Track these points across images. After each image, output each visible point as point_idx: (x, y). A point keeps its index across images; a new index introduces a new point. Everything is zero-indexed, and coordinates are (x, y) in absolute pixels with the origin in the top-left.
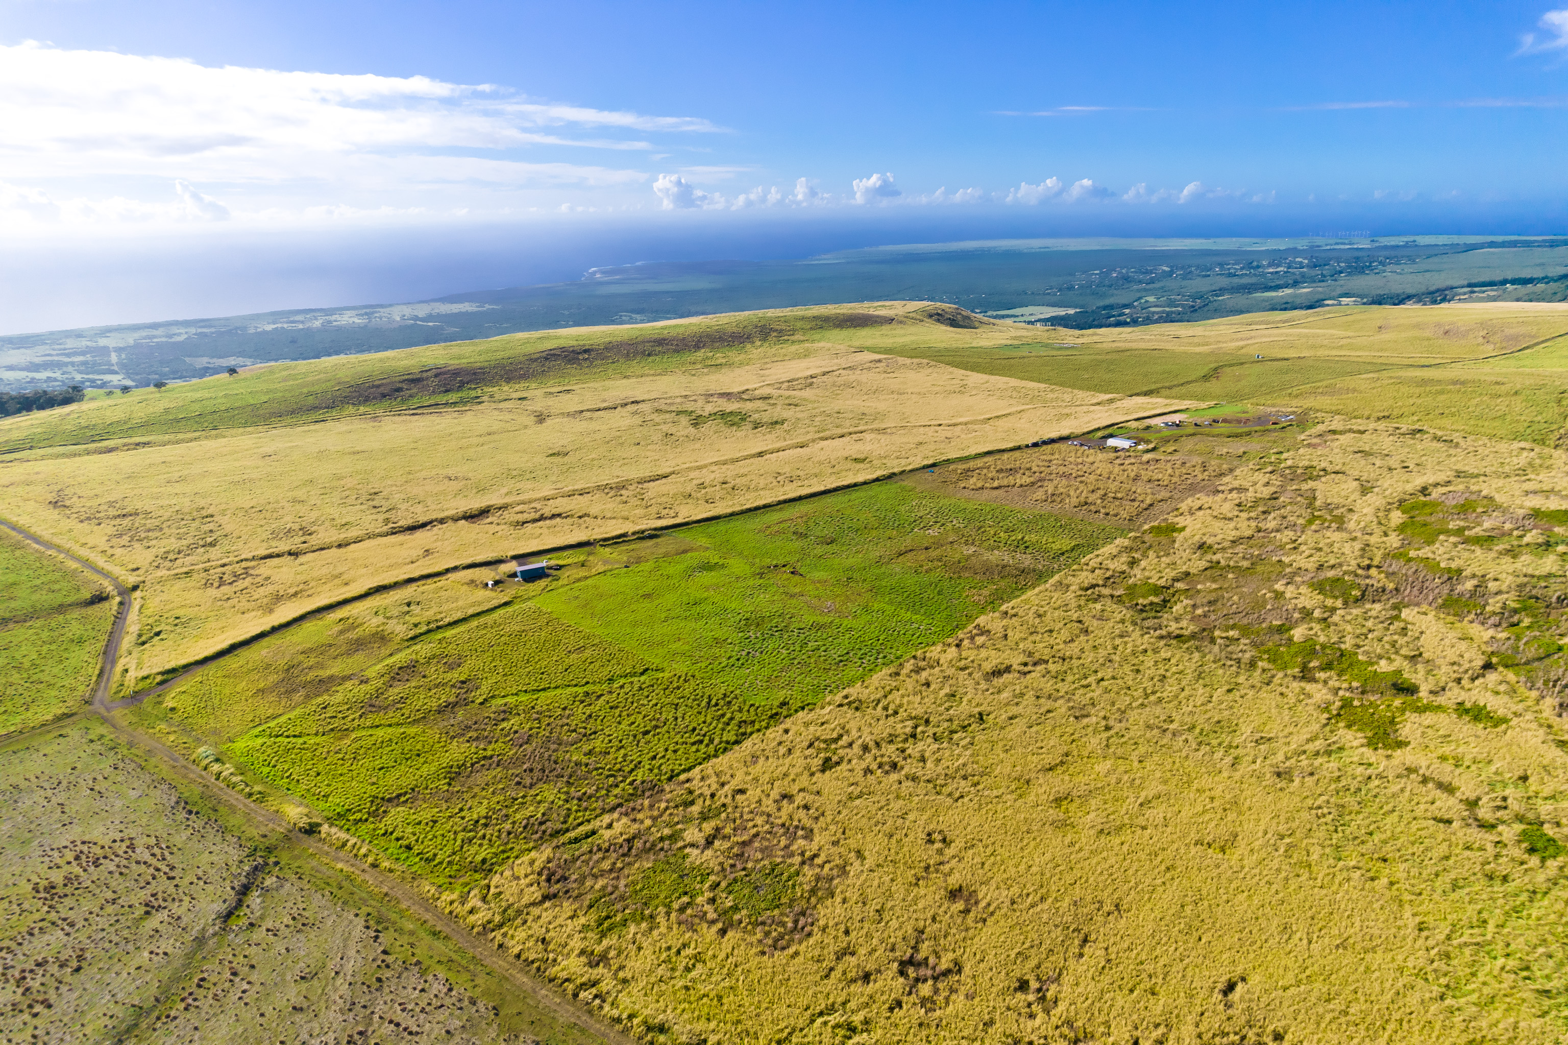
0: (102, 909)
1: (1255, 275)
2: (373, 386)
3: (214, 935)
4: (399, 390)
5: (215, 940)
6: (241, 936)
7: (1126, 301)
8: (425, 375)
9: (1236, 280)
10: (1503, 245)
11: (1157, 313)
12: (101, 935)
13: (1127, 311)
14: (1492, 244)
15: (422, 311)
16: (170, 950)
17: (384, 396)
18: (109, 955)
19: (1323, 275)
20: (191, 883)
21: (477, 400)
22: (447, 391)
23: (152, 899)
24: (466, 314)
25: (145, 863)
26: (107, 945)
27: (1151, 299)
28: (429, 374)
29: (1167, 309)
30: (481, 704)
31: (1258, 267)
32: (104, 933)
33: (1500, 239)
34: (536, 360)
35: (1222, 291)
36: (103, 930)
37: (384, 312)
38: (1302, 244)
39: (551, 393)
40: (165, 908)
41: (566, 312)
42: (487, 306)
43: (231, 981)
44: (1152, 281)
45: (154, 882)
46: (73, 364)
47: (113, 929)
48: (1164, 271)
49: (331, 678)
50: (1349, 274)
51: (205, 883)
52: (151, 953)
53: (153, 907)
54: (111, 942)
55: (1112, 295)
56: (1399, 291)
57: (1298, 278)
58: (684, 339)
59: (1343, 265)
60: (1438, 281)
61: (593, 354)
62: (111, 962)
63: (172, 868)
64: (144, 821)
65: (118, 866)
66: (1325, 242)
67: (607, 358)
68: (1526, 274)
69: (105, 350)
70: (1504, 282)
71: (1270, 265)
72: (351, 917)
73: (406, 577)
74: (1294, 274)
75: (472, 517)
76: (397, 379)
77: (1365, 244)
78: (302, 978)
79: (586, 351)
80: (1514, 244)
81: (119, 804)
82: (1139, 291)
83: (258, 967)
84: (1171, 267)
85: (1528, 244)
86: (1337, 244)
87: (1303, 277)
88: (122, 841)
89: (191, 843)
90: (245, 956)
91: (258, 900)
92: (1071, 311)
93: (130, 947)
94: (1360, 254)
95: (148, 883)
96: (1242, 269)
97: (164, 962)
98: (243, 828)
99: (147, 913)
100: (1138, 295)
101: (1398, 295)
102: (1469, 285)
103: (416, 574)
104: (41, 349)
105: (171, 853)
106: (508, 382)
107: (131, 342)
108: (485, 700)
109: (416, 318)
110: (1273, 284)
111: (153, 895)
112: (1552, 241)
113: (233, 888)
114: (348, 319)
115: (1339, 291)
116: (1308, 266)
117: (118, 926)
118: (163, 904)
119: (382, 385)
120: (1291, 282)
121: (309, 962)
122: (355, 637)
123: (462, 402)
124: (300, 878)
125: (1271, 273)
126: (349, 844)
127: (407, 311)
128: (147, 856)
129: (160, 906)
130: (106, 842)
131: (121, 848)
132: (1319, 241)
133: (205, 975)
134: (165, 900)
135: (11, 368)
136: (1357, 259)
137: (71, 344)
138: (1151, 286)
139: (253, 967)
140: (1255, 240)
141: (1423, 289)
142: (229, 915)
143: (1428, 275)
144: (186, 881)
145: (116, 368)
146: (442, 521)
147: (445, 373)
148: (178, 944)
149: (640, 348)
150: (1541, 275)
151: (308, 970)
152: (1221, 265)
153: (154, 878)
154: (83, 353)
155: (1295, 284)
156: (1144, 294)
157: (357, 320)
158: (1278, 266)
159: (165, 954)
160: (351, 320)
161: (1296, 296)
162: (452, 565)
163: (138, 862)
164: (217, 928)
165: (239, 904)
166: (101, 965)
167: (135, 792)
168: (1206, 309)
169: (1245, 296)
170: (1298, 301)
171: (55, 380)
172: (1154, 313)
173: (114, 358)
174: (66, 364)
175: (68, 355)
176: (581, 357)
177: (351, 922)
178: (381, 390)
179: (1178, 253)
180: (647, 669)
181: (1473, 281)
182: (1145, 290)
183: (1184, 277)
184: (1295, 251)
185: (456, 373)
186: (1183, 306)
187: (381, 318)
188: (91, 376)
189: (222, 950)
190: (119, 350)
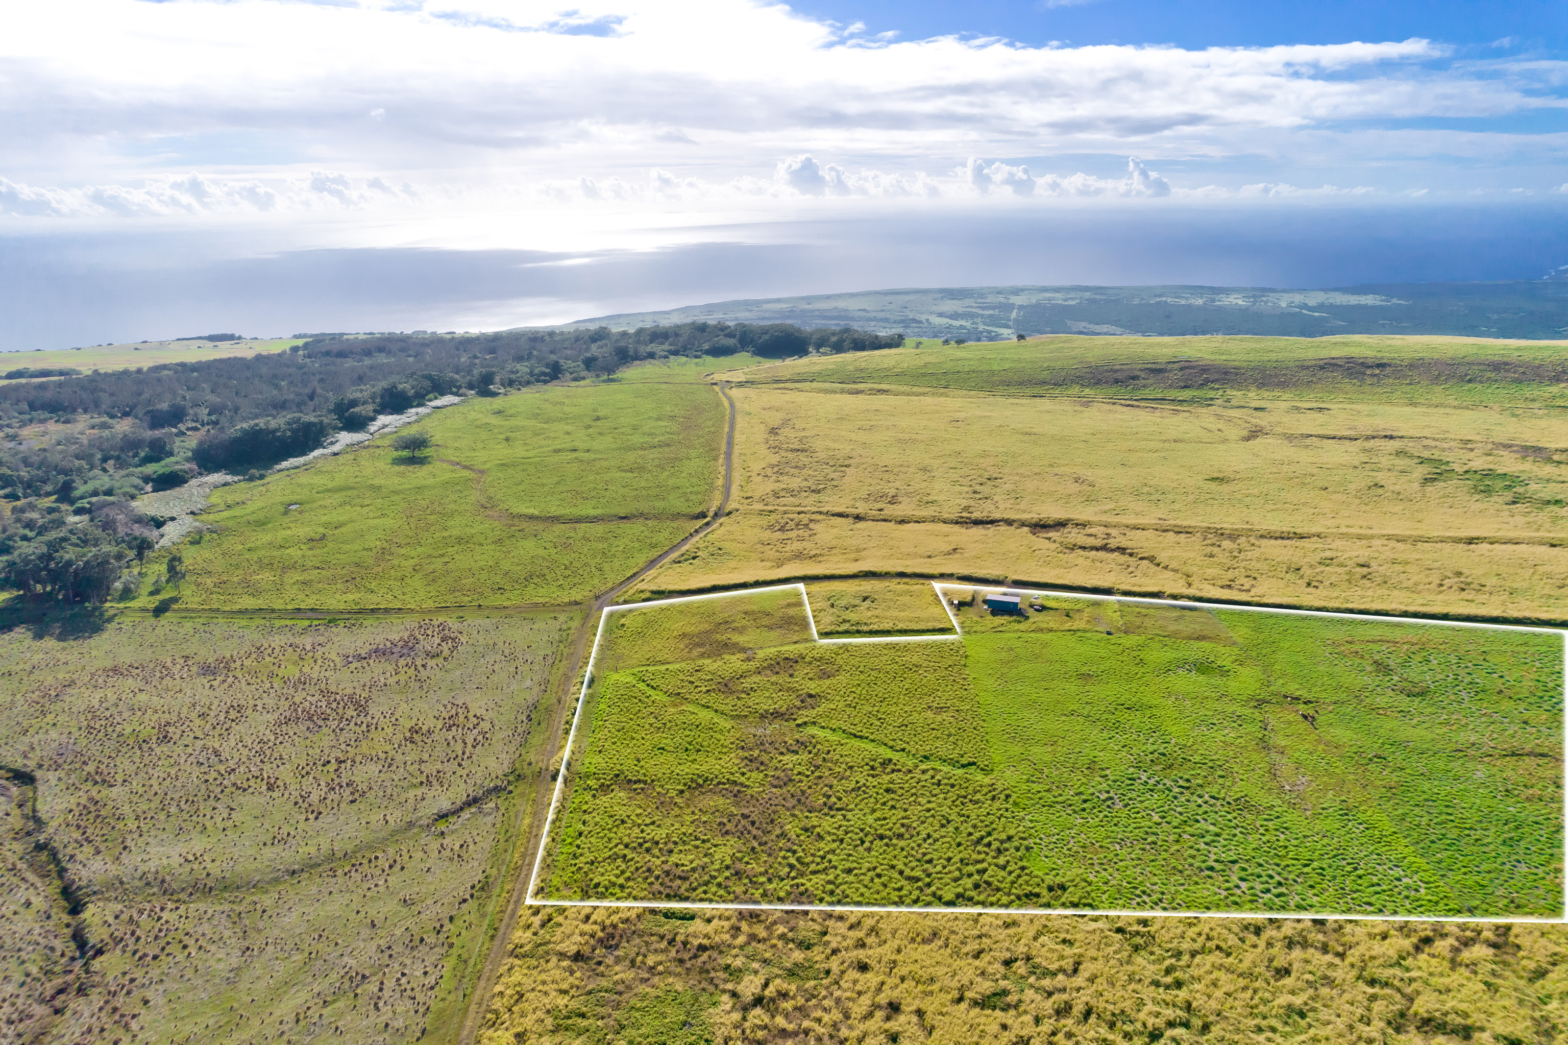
2: (1112, 370)
3: (420, 826)
4: (1135, 378)
8: (1170, 366)
15: (1315, 298)
17: (1117, 381)
21: (1208, 402)
22: (1185, 387)
23: (435, 774)
25: (465, 743)
28: (1176, 366)
30: (798, 725)
34: (1308, 368)
36: (393, 780)
37: (1272, 297)
39: (1298, 408)
40: (431, 786)
41: (1495, 317)
42: (1395, 301)
46: (982, 316)
49: (735, 645)
51: (465, 781)
58: (1540, 366)
61: (1388, 370)
63: (469, 757)
67: (1405, 377)
69: (1011, 307)
72: (481, 871)
73: (900, 569)
75: (1040, 526)
76: (1139, 366)
79: (1379, 366)
81: (512, 687)
89: (500, 743)
91: (467, 816)
98: (531, 750)
103: (909, 570)
104: (969, 302)
105: (483, 745)
106: (1259, 388)
107: (1034, 301)
108: (805, 723)
109: (1305, 306)
111: (438, 772)
113: (468, 796)
114: (1237, 301)
119: (1121, 370)
123: (1191, 401)
124: (503, 815)
127: (1298, 298)
128: (471, 739)
129: (431, 783)
130: (473, 714)
135: (941, 315)
137: (990, 299)
142: (444, 816)
145: (1011, 323)
146: (1009, 522)
147: (1193, 368)
149: (1463, 370)
154: (993, 308)
157: (1240, 302)
160: (1235, 301)
162: (949, 572)
164: (427, 822)
165: (458, 811)
167: (530, 682)
171: (965, 328)
173: (1014, 315)
174: (977, 315)
175: (983, 308)
176: (1369, 372)
177: (476, 875)
178: (1118, 375)
180: (974, 764)
185: (1205, 369)
187: (1266, 303)
188: (990, 328)
190: (1021, 307)
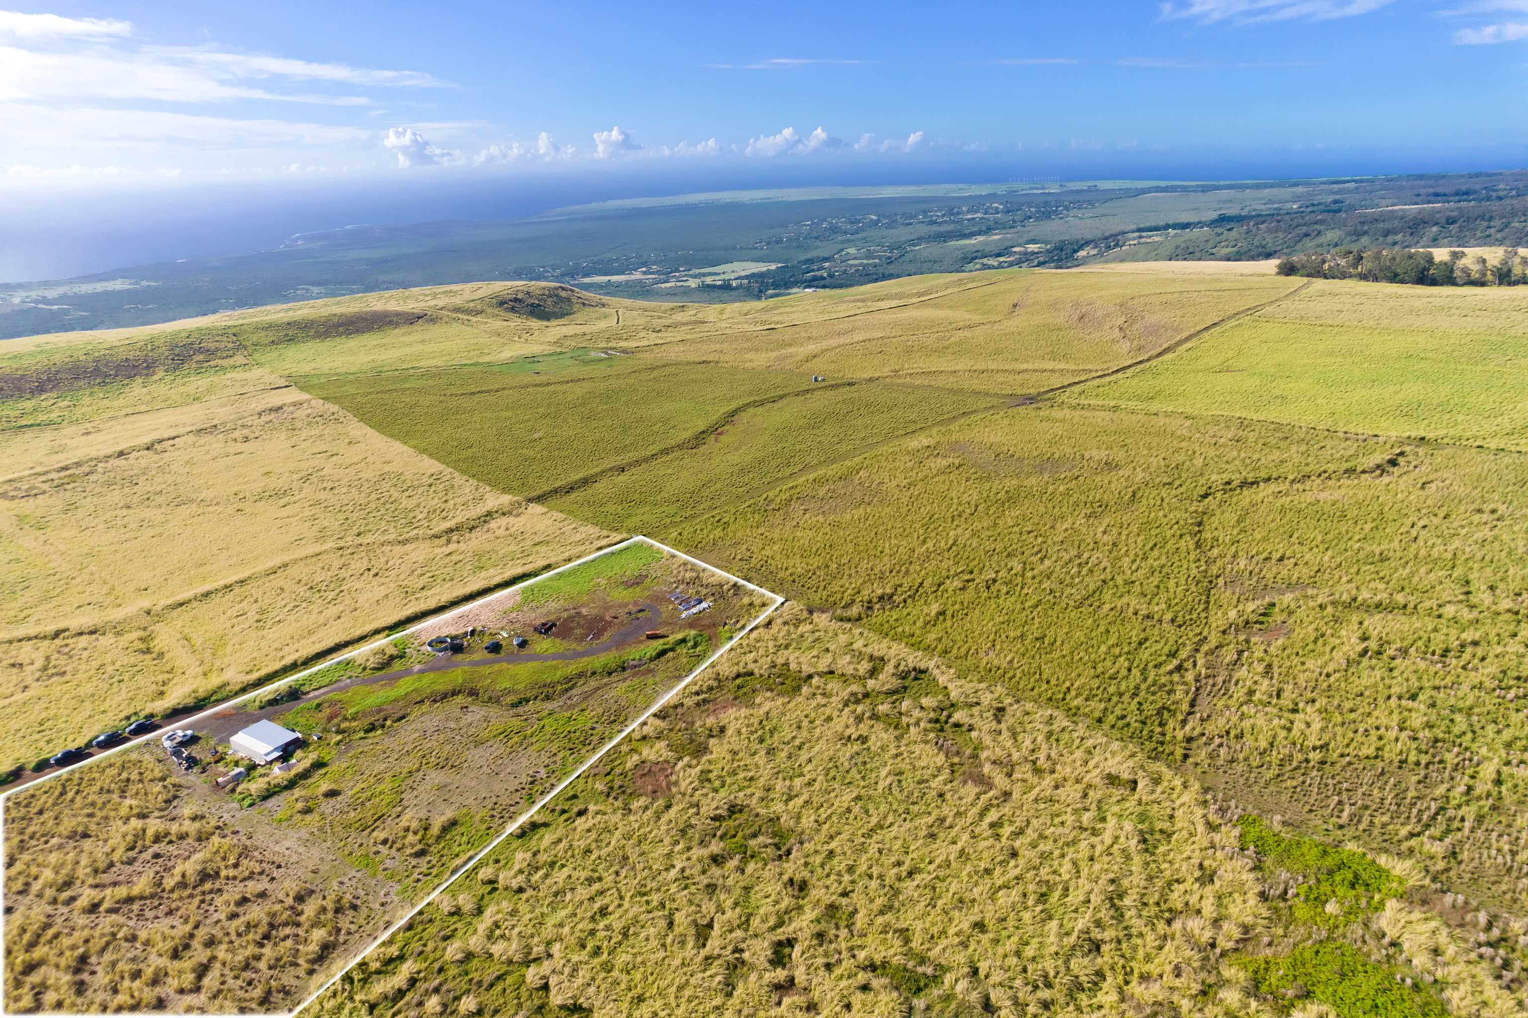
1: (954, 222)
7: (826, 255)
9: (935, 228)
10: (1166, 189)
11: (855, 266)
13: (827, 265)
14: (1157, 189)
19: (1014, 221)
24: (114, 293)
27: (852, 251)
29: (865, 261)
31: (958, 213)
33: (1163, 184)
35: (920, 240)
37: (4, 293)
38: (1001, 189)
41: (234, 288)
42: (144, 283)
44: (857, 232)
48: (871, 220)
50: (1037, 219)
55: (816, 248)
56: (1079, 237)
57: (991, 223)
59: (1033, 210)
60: (1112, 226)
66: (1021, 187)
68: (1185, 218)
70: (1167, 227)
71: (969, 212)
74: (988, 220)
77: (1054, 189)
80: (1174, 189)
82: (842, 242)
84: (879, 216)
85: (1185, 189)
86: (1031, 189)
87: (996, 223)
92: (773, 267)
94: (1050, 198)
96: (943, 216)
100: (840, 247)
101: (1077, 241)
102: (1139, 230)
109: (45, 301)
110: (967, 231)
112: (1202, 186)
115: (1026, 237)
116: (1002, 211)
120: (984, 228)
125: (968, 220)
132: (1017, 186)
136: (1046, 204)
138: (856, 236)
140: (960, 186)
141: (1100, 235)
143: (1104, 219)
150: (1197, 220)
152: (925, 212)
155: (988, 231)
156: (846, 245)
158: (977, 212)
161: (986, 243)
168: (901, 260)
169: (941, 245)
170: (988, 249)
172: (852, 265)
179: (889, 201)
181: (1142, 226)
182: (848, 241)
183: (889, 227)
184: (993, 197)
186: (880, 257)
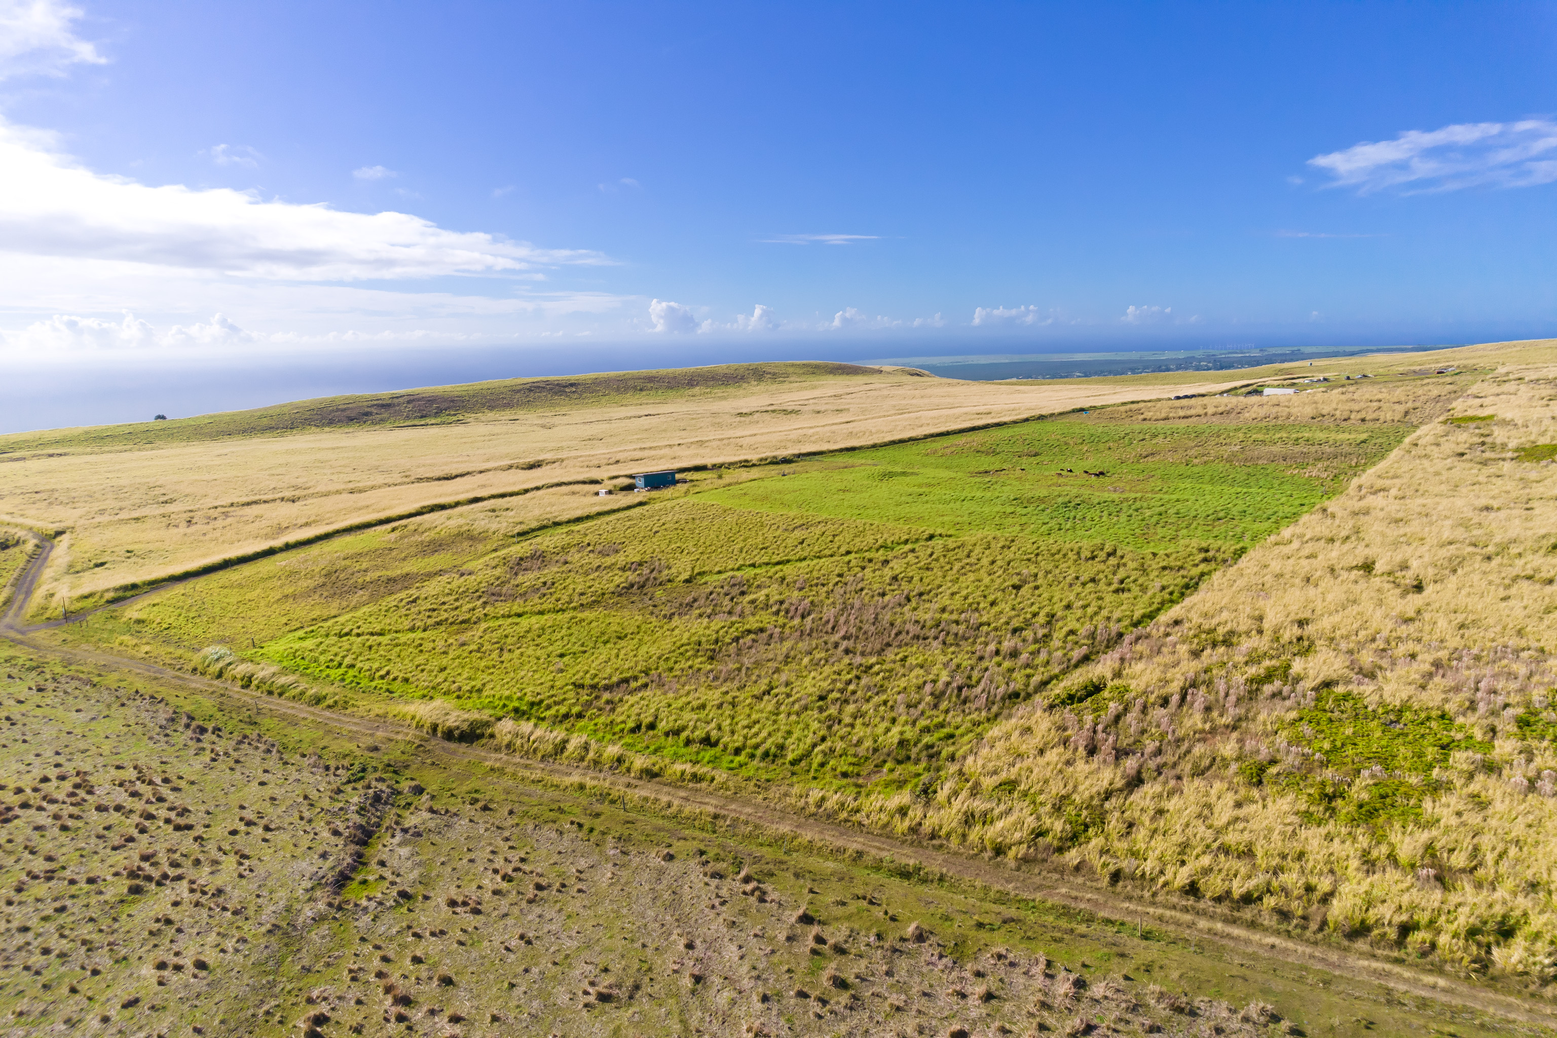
0: (19, 890)
2: (338, 410)
3: (319, 919)
4: (368, 414)
5: (324, 929)
6: (387, 918)
8: (396, 401)
12: (20, 939)
16: (211, 957)
17: (351, 419)
18: (42, 980)
20: (234, 833)
22: (423, 415)
23: (146, 865)
25: (118, 808)
26: (37, 960)
28: (401, 400)
30: (688, 581)
32: (30, 936)
34: (519, 391)
36: (25, 929)
40: (179, 878)
43: (401, 1018)
45: (144, 839)
47: (51, 927)
49: (408, 576)
51: (267, 829)
52: (162, 966)
53: (149, 878)
54: (46, 951)
61: (580, 388)
62: (48, 997)
63: (184, 812)
64: (106, 748)
65: (56, 817)
72: (659, 862)
76: (365, 404)
78: (604, 998)
79: (572, 385)
81: (48, 732)
83: (462, 981)
88: (62, 778)
89: (213, 775)
90: (417, 960)
91: (405, 851)
93: (103, 959)
95: (131, 839)
97: (199, 985)
98: (322, 744)
99: (136, 890)
105: (176, 789)
108: (692, 577)
111: (145, 858)
113: (336, 833)
117: (63, 919)
118: (172, 872)
121: (602, 961)
122: (428, 539)
124: (485, 808)
126: (570, 747)
128: (121, 797)
129: (165, 876)
130: (27, 782)
131: (61, 790)
133: (323, 1008)
134: (175, 865)
139: (447, 981)
142: (342, 880)
144: (219, 831)
147: (419, 400)
148: (229, 944)
151: (608, 980)
153: (143, 831)
159: (201, 965)
163: (100, 809)
164: (321, 906)
165: (360, 861)
166: (23, 1005)
167: (81, 715)
177: (661, 872)
178: (348, 413)
180: (932, 535)
189: (348, 952)
